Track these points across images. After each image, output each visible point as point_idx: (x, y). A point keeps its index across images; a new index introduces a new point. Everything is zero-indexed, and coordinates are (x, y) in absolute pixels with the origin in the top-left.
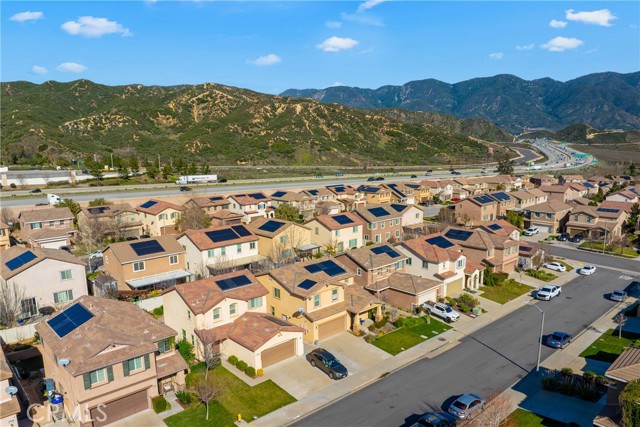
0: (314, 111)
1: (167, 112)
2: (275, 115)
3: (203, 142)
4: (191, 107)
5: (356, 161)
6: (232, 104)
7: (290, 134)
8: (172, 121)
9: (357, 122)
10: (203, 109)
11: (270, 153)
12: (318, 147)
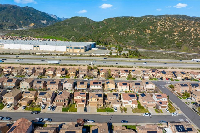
0: (199, 30)
1: (149, 29)
2: (183, 31)
3: (153, 41)
4: (157, 27)
6: (171, 27)
7: (185, 40)
8: (150, 32)
10: (161, 28)
11: (172, 46)
12: (192, 46)
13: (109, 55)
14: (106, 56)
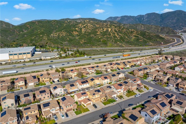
0: (114, 30)
1: (76, 31)
2: (103, 31)
3: (84, 40)
4: (82, 29)
5: (124, 46)
6: (92, 28)
7: (107, 38)
8: (77, 33)
9: (126, 33)
10: (85, 29)
11: (101, 44)
12: (114, 42)
13: (59, 57)
14: (57, 58)
